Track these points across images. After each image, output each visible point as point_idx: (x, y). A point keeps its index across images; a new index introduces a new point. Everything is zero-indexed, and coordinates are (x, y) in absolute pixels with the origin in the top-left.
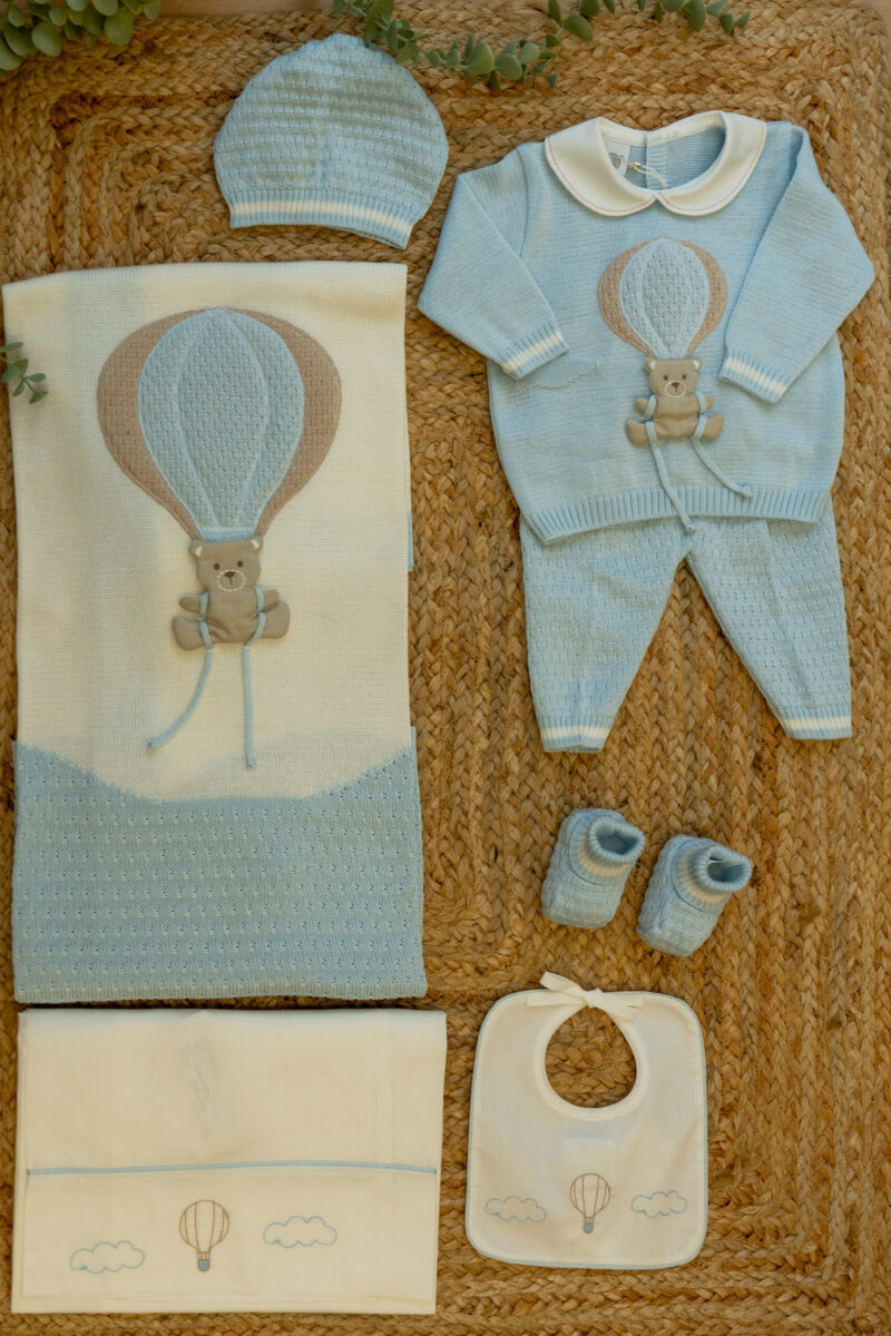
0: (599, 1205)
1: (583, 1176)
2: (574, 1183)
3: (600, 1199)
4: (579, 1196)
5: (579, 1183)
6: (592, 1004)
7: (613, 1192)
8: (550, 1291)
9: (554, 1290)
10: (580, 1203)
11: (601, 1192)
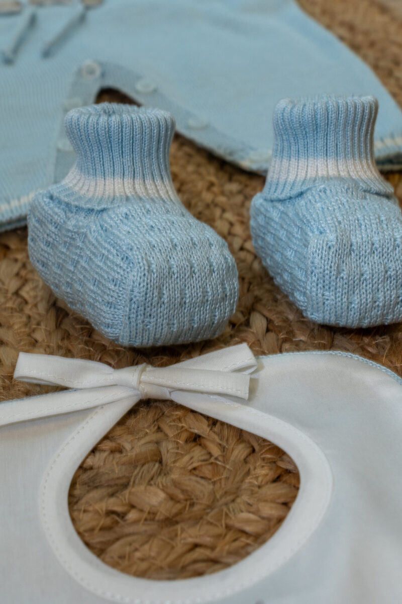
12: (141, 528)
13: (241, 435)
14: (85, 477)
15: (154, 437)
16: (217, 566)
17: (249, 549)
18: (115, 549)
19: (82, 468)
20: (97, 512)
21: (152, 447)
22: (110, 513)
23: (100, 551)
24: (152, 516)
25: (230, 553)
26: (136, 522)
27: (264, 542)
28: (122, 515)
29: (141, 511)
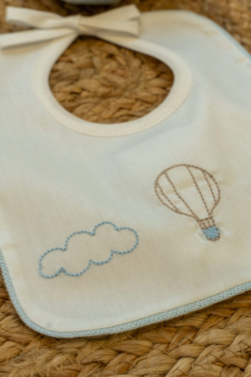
0: (210, 200)
1: (164, 172)
2: (157, 184)
3: (206, 193)
4: (173, 197)
5: (163, 182)
6: (84, 30)
7: (218, 178)
8: (211, 358)
9: (217, 353)
10: (180, 206)
11: (202, 184)
12: (90, 100)
13: (135, 54)
14: (55, 75)
15: (89, 55)
16: (134, 118)
17: (149, 109)
18: (79, 110)
19: (53, 71)
20: (64, 92)
21: (88, 60)
22: (72, 93)
23: (71, 110)
24: (95, 95)
25: (140, 111)
26: (87, 97)
27: (156, 106)
28: (78, 94)
29: (89, 91)
